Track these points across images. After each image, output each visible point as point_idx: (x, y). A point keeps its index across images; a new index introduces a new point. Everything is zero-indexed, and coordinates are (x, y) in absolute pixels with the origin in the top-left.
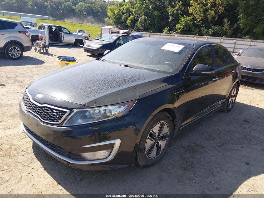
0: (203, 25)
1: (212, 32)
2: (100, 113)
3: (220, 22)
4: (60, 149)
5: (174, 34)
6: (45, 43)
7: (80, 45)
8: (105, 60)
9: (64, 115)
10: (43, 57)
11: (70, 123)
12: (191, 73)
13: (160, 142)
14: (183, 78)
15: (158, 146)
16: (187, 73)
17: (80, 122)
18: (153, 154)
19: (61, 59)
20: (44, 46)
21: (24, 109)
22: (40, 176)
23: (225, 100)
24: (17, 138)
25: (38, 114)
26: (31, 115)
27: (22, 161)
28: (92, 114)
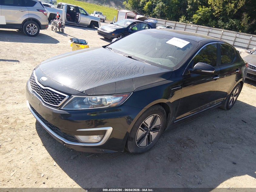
0: (220, 18)
1: (228, 26)
2: (96, 101)
3: (238, 16)
4: (58, 129)
5: (191, 24)
6: (62, 23)
7: (95, 27)
8: (111, 49)
9: (63, 99)
10: (58, 37)
11: (68, 108)
12: (192, 70)
13: (151, 133)
14: (183, 75)
15: (149, 136)
16: (187, 70)
17: (77, 107)
18: (144, 143)
19: (73, 41)
20: (61, 26)
21: (30, 89)
22: (39, 151)
23: (225, 98)
24: (23, 114)
25: (41, 95)
26: (35, 95)
27: (24, 135)
28: (90, 101)
